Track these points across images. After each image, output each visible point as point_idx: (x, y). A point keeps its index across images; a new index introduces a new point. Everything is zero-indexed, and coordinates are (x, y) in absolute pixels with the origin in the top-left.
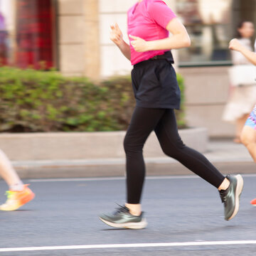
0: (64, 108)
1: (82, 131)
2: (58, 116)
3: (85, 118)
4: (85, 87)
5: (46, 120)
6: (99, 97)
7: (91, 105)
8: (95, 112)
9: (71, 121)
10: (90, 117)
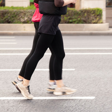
0: (69, 17)
1: (73, 23)
2: (67, 19)
3: (74, 20)
4: (75, 11)
5: (64, 20)
6: (78, 14)
7: (76, 17)
8: (77, 18)
9: (71, 21)
10: (76, 20)
